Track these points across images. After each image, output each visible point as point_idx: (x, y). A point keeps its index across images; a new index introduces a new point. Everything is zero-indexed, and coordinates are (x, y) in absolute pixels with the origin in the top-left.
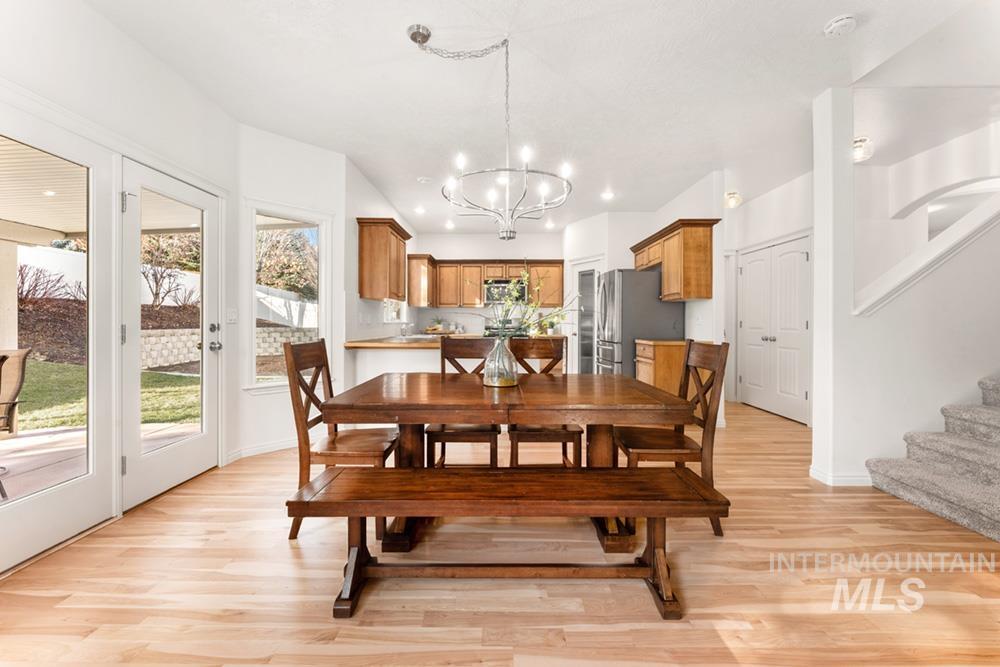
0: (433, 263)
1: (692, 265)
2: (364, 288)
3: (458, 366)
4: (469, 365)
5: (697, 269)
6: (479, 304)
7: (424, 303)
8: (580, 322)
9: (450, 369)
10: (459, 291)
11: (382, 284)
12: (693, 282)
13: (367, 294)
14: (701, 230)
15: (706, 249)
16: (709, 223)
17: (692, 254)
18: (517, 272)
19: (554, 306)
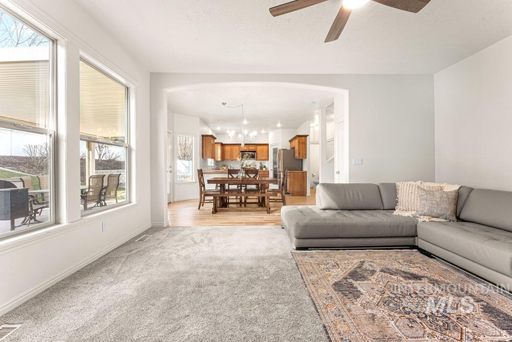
0: (222, 145)
1: (301, 148)
2: (203, 156)
3: (232, 176)
4: (235, 176)
5: (302, 150)
6: (239, 160)
7: (219, 159)
8: (273, 166)
9: (230, 177)
10: (231, 155)
11: (209, 153)
12: (301, 154)
13: (204, 158)
14: (303, 138)
15: (305, 143)
16: (306, 136)
17: (301, 145)
18: (252, 148)
19: (265, 160)
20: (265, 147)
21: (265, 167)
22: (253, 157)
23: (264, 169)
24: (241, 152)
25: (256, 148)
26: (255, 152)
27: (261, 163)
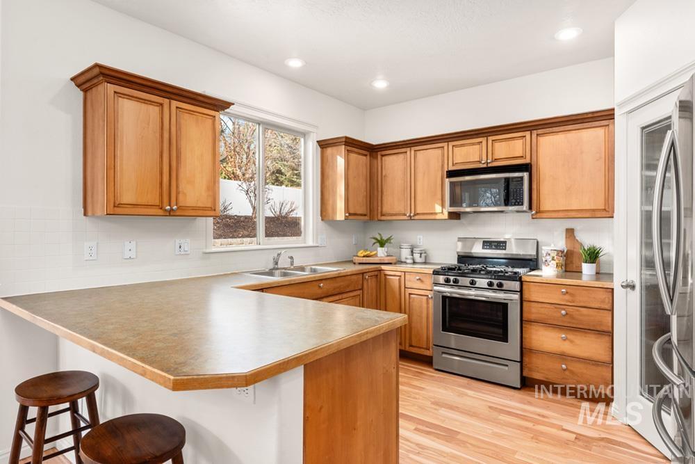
6: (440, 213)
18: (509, 150)
19: (593, 214)
20: (592, 136)
21: (593, 256)
22: (510, 196)
23: (587, 269)
24: (451, 174)
25: (533, 150)
26: (526, 168)
27: (570, 233)
